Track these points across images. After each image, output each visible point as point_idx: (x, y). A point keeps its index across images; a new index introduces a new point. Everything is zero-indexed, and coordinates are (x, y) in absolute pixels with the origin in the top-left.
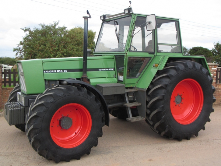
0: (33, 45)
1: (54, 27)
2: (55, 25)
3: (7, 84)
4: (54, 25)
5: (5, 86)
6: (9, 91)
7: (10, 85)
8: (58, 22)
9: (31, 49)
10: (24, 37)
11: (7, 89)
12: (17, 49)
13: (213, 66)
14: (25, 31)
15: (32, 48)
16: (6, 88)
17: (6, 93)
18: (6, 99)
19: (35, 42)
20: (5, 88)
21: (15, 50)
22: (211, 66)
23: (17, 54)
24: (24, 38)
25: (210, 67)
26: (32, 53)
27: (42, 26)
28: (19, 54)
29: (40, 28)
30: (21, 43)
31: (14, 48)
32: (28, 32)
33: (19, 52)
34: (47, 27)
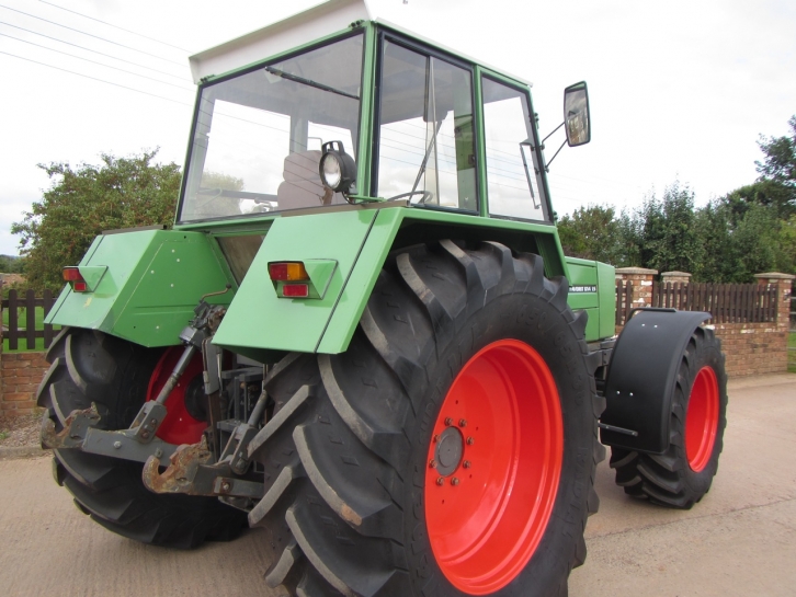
0: (80, 215)
1: (144, 163)
2: (147, 158)
3: (22, 342)
4: (142, 158)
5: (13, 346)
6: (28, 363)
7: (31, 345)
8: (154, 149)
9: (73, 227)
10: (47, 192)
11: (19, 358)
12: (26, 228)
13: (644, 277)
14: (50, 172)
15: (74, 222)
16: (18, 356)
17: (15, 374)
18: (16, 392)
19: (83, 206)
20: (13, 356)
21: (17, 229)
22: (640, 275)
23: (24, 242)
24: (46, 195)
25: (638, 278)
26: (75, 240)
27: (107, 160)
28: (31, 241)
29: (100, 165)
30: (38, 209)
31: (15, 224)
32: (59, 178)
33: (34, 235)
34: (122, 162)
